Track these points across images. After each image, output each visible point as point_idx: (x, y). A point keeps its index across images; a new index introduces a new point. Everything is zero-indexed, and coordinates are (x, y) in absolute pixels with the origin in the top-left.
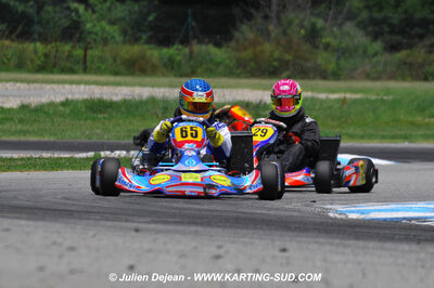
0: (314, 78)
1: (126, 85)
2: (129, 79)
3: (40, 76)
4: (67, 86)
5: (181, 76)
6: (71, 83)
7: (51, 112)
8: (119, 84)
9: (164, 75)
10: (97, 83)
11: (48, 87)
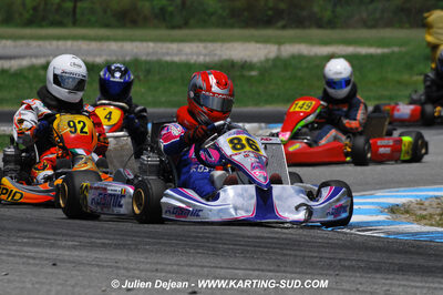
0: (309, 27)
1: (116, 39)
2: (120, 32)
3: (28, 31)
4: (55, 43)
5: (173, 27)
6: (59, 38)
7: (31, 76)
8: (108, 39)
9: (156, 27)
10: (84, 38)
11: (34, 43)
